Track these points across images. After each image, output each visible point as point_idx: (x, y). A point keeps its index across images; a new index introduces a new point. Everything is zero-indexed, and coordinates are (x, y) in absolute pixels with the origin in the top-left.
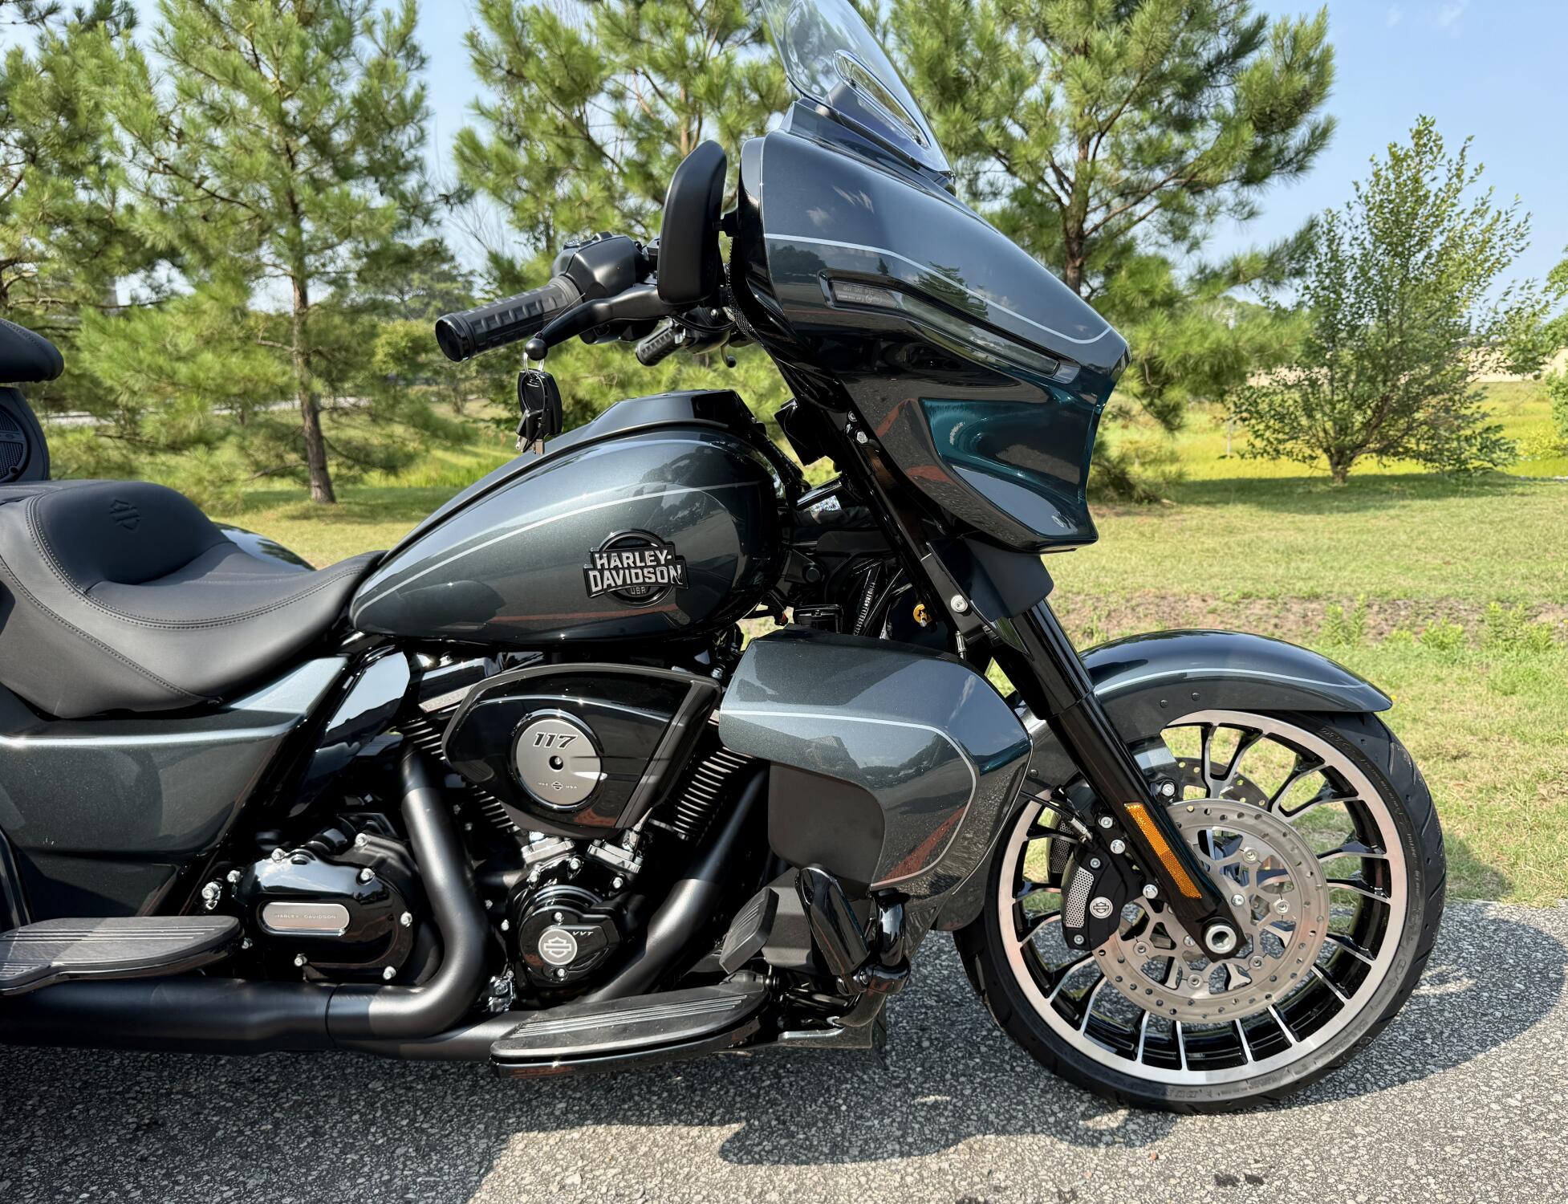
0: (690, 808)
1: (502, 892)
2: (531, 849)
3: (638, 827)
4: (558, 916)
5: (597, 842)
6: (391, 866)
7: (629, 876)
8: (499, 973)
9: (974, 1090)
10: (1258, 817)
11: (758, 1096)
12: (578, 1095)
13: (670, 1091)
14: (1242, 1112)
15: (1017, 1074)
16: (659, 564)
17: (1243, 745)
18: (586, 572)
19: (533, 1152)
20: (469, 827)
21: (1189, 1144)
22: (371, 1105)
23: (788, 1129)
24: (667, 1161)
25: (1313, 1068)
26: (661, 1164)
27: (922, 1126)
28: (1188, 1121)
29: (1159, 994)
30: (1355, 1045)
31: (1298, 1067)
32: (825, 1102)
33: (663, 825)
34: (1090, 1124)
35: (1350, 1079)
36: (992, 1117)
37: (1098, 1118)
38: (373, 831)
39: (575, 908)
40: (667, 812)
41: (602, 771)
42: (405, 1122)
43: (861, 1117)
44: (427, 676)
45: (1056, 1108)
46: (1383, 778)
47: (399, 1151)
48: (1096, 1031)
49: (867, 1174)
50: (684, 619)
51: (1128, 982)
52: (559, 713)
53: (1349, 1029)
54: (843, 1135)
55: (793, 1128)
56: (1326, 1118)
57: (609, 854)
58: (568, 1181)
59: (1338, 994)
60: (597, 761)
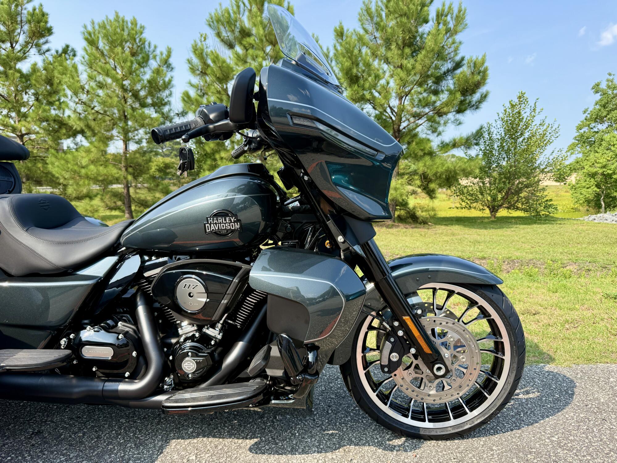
0: (242, 315)
1: (170, 345)
2: (182, 329)
3: (221, 322)
4: (190, 354)
5: (206, 327)
6: (130, 334)
7: (217, 340)
8: (169, 376)
9: (347, 429)
10: (453, 324)
11: (265, 429)
12: (198, 426)
13: (232, 426)
14: (449, 440)
15: (364, 424)
16: (231, 222)
17: (448, 297)
18: (205, 224)
19: (178, 447)
20: (160, 321)
21: (429, 451)
22: (120, 428)
23: (275, 441)
24: (229, 452)
25: (476, 423)
26: (227, 453)
27: (327, 442)
28: (429, 442)
29: (417, 392)
30: (492, 414)
31: (470, 422)
32: (290, 432)
33: (231, 322)
34: (391, 443)
35: (491, 429)
36: (353, 439)
37: (394, 441)
38: (125, 321)
39: (196, 351)
40: (232, 317)
41: (207, 298)
42: (132, 435)
43: (304, 438)
44: (147, 264)
45: (378, 436)
46: (501, 310)
47: (128, 445)
48: (393, 406)
49: (304, 459)
50: (241, 244)
51: (405, 387)
52: (194, 276)
53: (490, 408)
54: (296, 444)
55: (277, 441)
56: (482, 443)
57: (210, 332)
58: (191, 458)
59: (485, 394)
60: (206, 294)
